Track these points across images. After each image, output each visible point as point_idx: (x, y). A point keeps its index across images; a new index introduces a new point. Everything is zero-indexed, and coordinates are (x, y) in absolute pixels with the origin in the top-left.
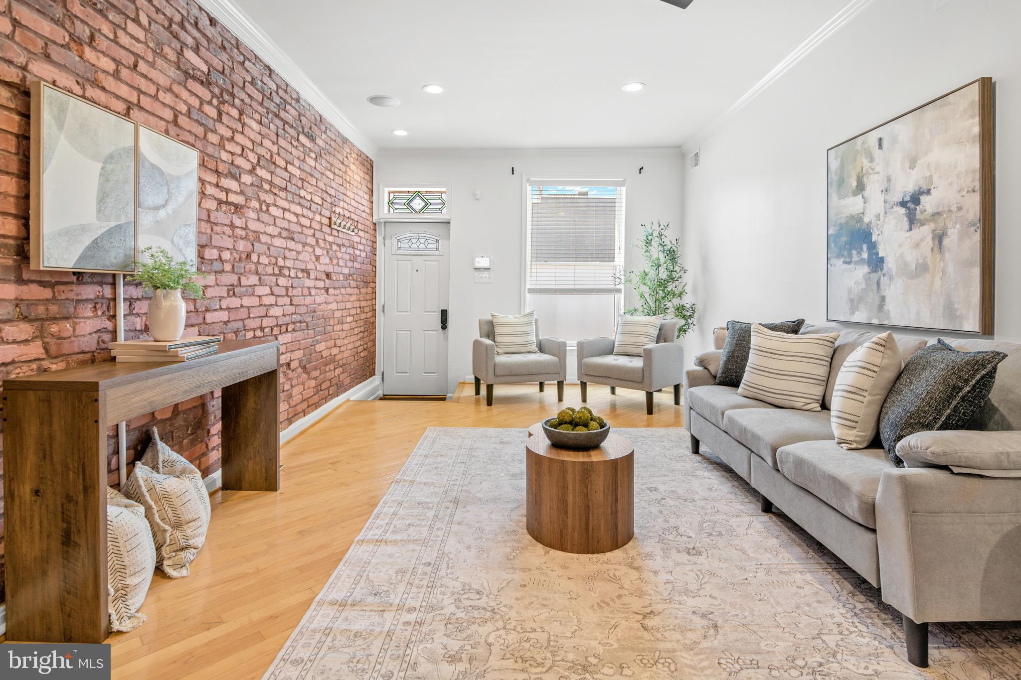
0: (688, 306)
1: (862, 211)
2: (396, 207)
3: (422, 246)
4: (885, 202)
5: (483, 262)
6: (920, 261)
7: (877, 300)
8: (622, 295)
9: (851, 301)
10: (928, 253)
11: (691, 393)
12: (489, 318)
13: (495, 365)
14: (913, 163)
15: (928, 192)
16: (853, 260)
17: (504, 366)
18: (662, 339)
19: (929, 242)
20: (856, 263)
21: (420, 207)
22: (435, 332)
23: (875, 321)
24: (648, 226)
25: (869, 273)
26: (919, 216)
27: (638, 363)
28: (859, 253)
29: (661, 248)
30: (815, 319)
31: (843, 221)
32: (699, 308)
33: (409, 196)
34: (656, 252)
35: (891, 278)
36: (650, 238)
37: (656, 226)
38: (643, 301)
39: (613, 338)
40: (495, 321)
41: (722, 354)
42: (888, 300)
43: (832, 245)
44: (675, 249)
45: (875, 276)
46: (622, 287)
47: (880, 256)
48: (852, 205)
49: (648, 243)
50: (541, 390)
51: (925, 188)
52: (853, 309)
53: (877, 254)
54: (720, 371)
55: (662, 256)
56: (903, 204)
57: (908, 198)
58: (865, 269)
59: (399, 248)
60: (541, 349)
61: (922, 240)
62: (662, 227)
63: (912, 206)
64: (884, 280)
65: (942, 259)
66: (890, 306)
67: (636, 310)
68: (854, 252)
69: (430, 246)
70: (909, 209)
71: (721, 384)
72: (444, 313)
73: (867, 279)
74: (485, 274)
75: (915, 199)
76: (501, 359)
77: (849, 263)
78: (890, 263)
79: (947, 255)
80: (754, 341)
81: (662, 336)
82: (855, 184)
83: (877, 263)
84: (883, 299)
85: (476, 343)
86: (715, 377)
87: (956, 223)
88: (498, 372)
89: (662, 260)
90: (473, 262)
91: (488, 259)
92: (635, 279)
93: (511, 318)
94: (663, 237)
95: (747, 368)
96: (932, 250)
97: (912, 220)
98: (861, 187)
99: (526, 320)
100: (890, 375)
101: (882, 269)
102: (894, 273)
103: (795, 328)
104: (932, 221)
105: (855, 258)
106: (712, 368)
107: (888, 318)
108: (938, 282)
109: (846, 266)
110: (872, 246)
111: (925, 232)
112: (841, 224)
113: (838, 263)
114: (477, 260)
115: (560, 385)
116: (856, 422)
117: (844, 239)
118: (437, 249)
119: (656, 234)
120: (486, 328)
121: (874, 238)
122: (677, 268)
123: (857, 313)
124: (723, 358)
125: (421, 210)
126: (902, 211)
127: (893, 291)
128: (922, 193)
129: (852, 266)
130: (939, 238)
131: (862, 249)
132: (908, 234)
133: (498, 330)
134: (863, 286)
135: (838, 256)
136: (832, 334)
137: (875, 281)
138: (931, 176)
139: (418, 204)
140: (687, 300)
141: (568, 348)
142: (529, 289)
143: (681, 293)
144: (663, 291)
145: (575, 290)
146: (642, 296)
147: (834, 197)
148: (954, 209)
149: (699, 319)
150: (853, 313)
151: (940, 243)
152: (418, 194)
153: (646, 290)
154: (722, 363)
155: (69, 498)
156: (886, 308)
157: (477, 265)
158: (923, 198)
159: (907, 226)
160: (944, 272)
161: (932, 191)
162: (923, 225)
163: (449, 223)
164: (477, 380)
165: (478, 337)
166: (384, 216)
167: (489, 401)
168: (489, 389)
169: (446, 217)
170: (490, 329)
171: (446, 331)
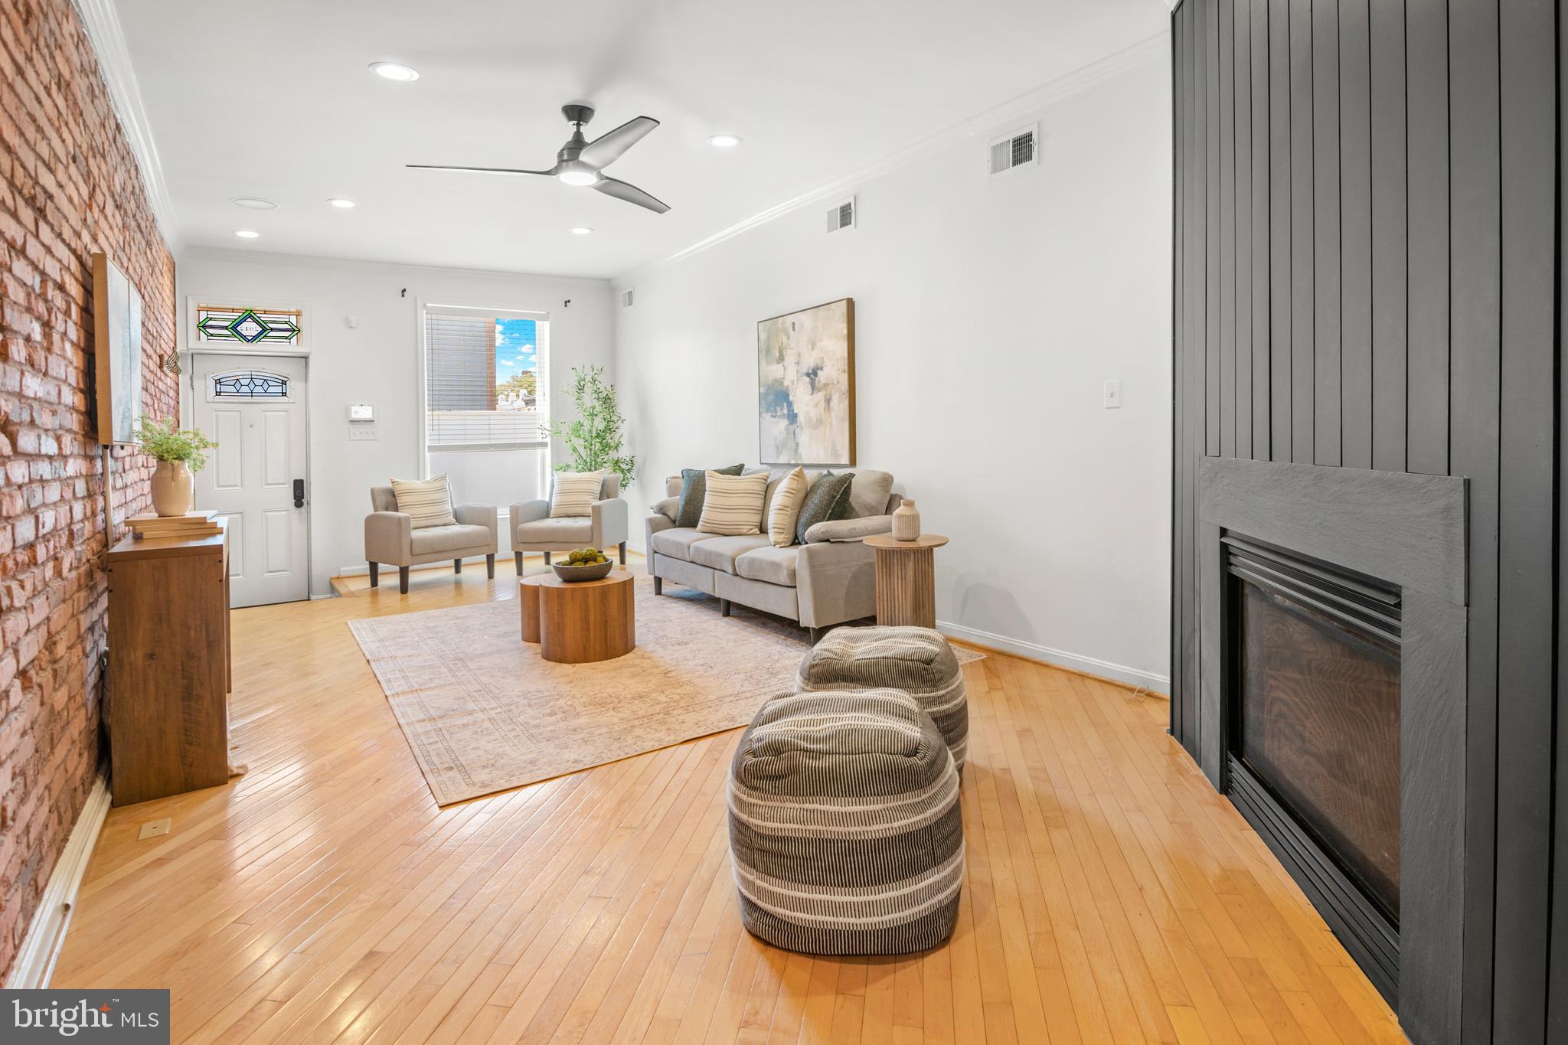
0: (628, 459)
1: (782, 376)
2: (211, 331)
3: (259, 389)
4: (797, 372)
5: (364, 412)
6: (818, 417)
7: (794, 445)
8: (548, 451)
9: (777, 447)
10: (823, 412)
11: (655, 537)
12: (389, 485)
13: (412, 542)
14: (813, 345)
15: (822, 368)
16: (778, 414)
17: (422, 541)
18: (605, 496)
19: (822, 404)
20: (779, 417)
21: (255, 333)
22: (284, 513)
23: (793, 462)
24: (579, 368)
25: (788, 425)
26: (817, 385)
27: (586, 523)
28: (782, 410)
29: (595, 396)
30: (752, 464)
31: (770, 383)
32: (638, 461)
33: (235, 316)
34: (589, 399)
35: (802, 429)
36: (582, 383)
37: (588, 370)
38: (576, 455)
39: (547, 500)
40: (397, 488)
41: (679, 500)
42: (800, 445)
43: (763, 402)
44: (611, 396)
45: (792, 427)
46: (548, 440)
47: (795, 412)
48: (775, 371)
49: (581, 389)
50: (458, 571)
51: (820, 366)
52: (778, 454)
53: (793, 410)
54: (679, 514)
55: (597, 404)
56: (808, 375)
57: (810, 371)
58: (786, 422)
59: (218, 393)
60: (459, 519)
61: (819, 402)
62: (596, 371)
63: (813, 377)
64: (798, 431)
65: (830, 416)
66: (801, 450)
67: (568, 466)
68: (778, 408)
69: (271, 390)
70: (811, 378)
71: (682, 525)
72: (299, 485)
73: (787, 430)
74: (363, 428)
75: (815, 373)
76: (416, 534)
77: (775, 417)
78: (801, 418)
79: (832, 413)
80: (709, 484)
81: (605, 492)
82: (777, 354)
83: (793, 417)
84: (797, 445)
85: (370, 522)
86: (674, 522)
87: (837, 391)
88: (416, 550)
89: (598, 408)
90: (348, 410)
91: (370, 408)
92: (566, 429)
93: (418, 484)
94: (597, 382)
95: (704, 508)
96: (825, 409)
97: (814, 387)
98: (781, 359)
99: (437, 485)
100: (801, 495)
101: (796, 422)
102: (803, 425)
103: (738, 471)
104: (824, 389)
105: (779, 414)
106: (672, 514)
107: (801, 459)
108: (828, 432)
109: (772, 419)
110: (790, 405)
111: (820, 396)
112: (769, 386)
113: (767, 416)
114: (354, 409)
115: (490, 560)
116: (784, 529)
117: (771, 397)
118: (284, 394)
119: (588, 379)
120: (382, 500)
121: (791, 398)
122: (615, 418)
123: (781, 457)
124: (683, 503)
125: (255, 338)
126: (807, 379)
127: (803, 438)
128: (818, 369)
129: (777, 419)
130: (828, 401)
131: (783, 406)
132: (811, 397)
133: (402, 500)
134: (785, 435)
135: (768, 411)
136: (766, 474)
137: (792, 431)
138: (823, 358)
139: (250, 328)
140: (624, 453)
141: (498, 517)
142: (429, 447)
143: (618, 445)
144: (601, 443)
145: (491, 445)
146: (575, 450)
147: (763, 362)
148: (835, 382)
149: (638, 472)
150: (778, 456)
151: (829, 404)
152: (249, 315)
153: (579, 443)
154: (680, 507)
155: (190, 656)
156: (799, 451)
157: (354, 416)
158: (819, 372)
159: (810, 392)
160: (831, 425)
161: (824, 368)
162: (819, 391)
163: (306, 358)
164: (373, 567)
165: (371, 511)
166: (194, 345)
167: (404, 588)
168: (404, 572)
169: (301, 350)
170: (390, 499)
171: (303, 509)
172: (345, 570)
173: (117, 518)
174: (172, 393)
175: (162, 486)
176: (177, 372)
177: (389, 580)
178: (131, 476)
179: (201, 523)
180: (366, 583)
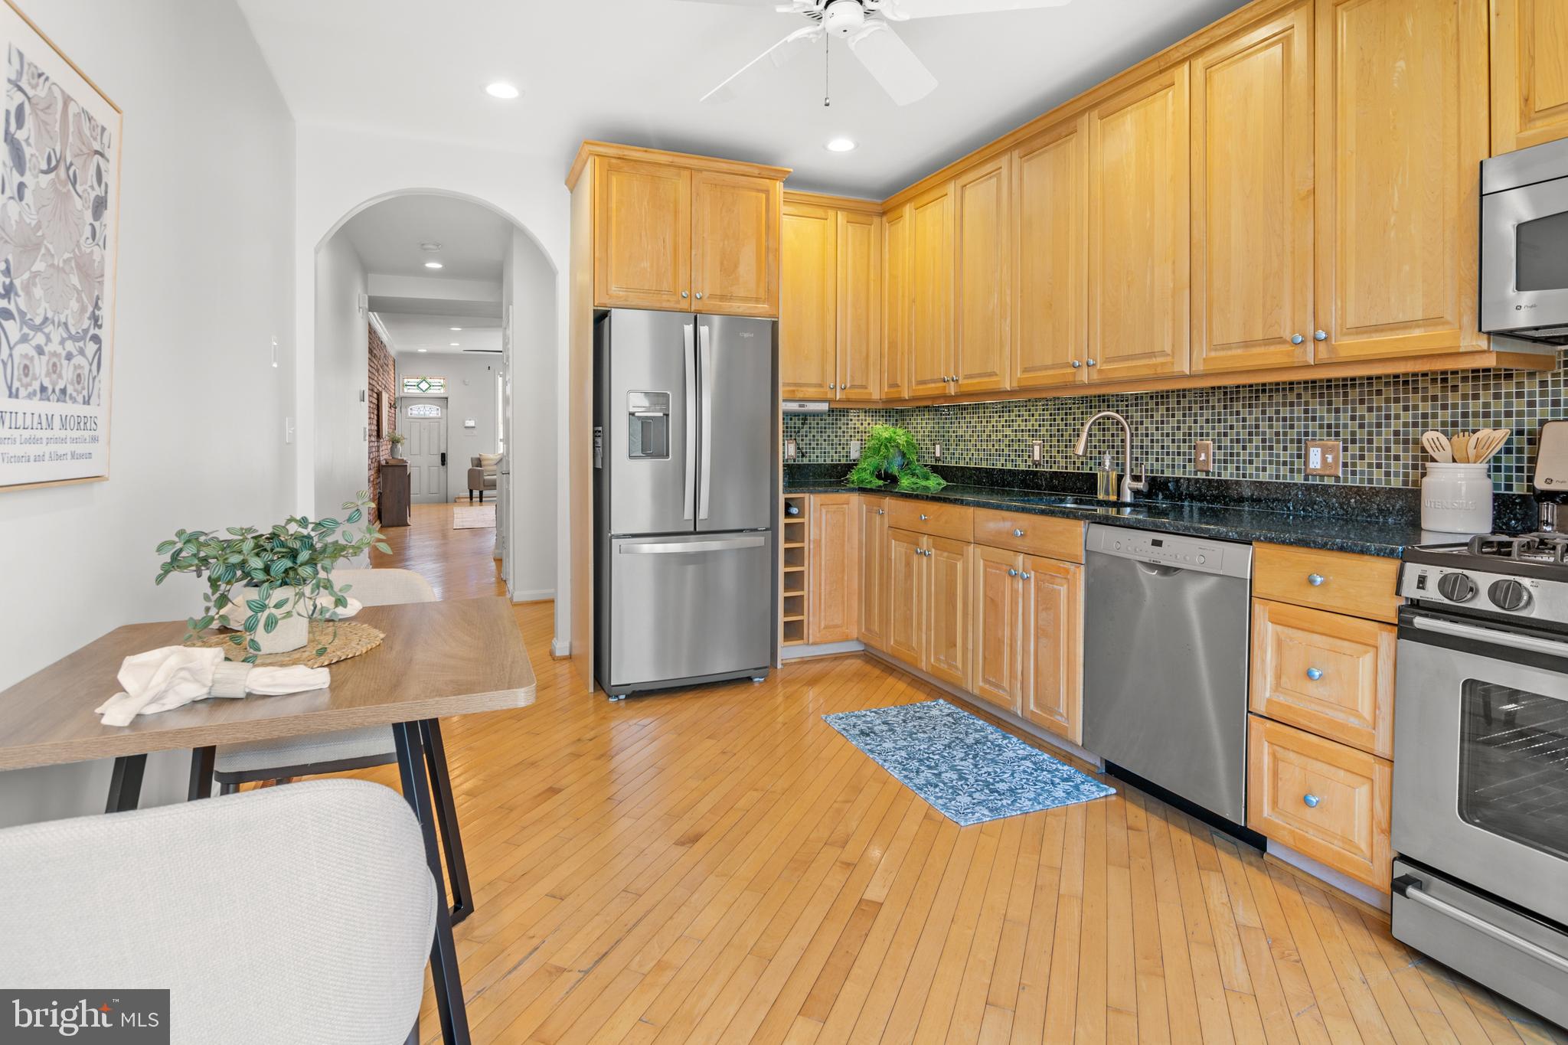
2: (409, 387)
3: (427, 412)
5: (471, 423)
12: (478, 456)
13: (484, 480)
17: (489, 480)
22: (437, 468)
33: (418, 380)
40: (481, 457)
59: (411, 414)
69: (432, 412)
72: (443, 457)
74: (471, 430)
76: (486, 478)
85: (470, 471)
88: (485, 484)
90: (464, 423)
91: (474, 421)
93: (491, 456)
114: (467, 422)
118: (438, 414)
120: (475, 462)
125: (426, 389)
133: (483, 463)
139: (424, 385)
142: (500, 439)
152: (424, 379)
157: (467, 425)
163: (447, 398)
164: (471, 492)
165: (471, 467)
166: (402, 395)
167: (481, 501)
168: (481, 493)
169: (445, 396)
170: (478, 462)
171: (445, 467)
172: (462, 495)
173: (382, 458)
174: (393, 415)
175: (393, 450)
176: (395, 408)
177: (476, 500)
178: (384, 448)
179: (403, 460)
180: (469, 500)
